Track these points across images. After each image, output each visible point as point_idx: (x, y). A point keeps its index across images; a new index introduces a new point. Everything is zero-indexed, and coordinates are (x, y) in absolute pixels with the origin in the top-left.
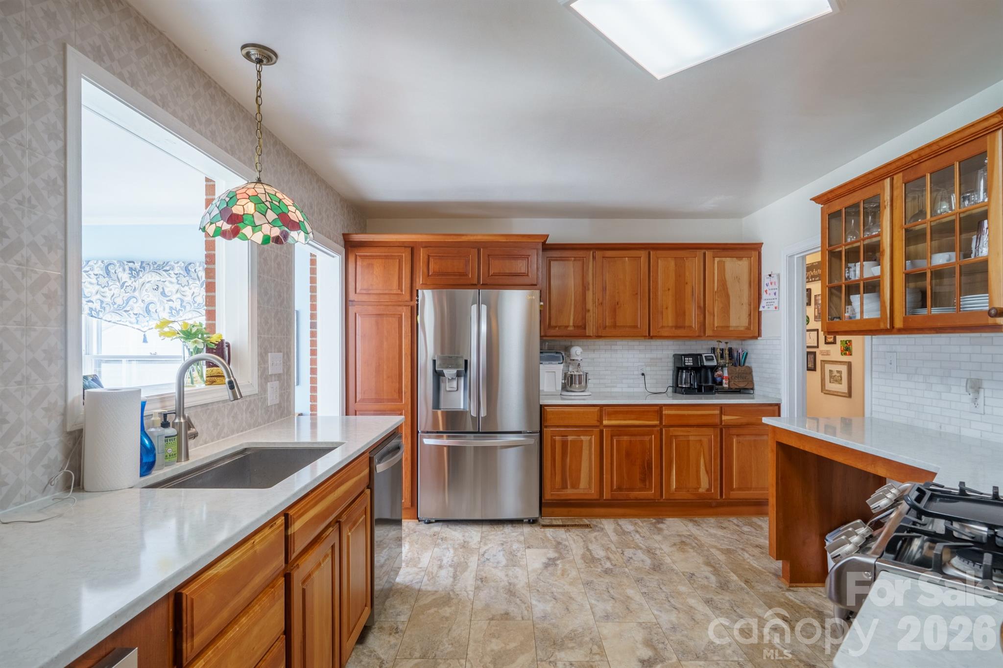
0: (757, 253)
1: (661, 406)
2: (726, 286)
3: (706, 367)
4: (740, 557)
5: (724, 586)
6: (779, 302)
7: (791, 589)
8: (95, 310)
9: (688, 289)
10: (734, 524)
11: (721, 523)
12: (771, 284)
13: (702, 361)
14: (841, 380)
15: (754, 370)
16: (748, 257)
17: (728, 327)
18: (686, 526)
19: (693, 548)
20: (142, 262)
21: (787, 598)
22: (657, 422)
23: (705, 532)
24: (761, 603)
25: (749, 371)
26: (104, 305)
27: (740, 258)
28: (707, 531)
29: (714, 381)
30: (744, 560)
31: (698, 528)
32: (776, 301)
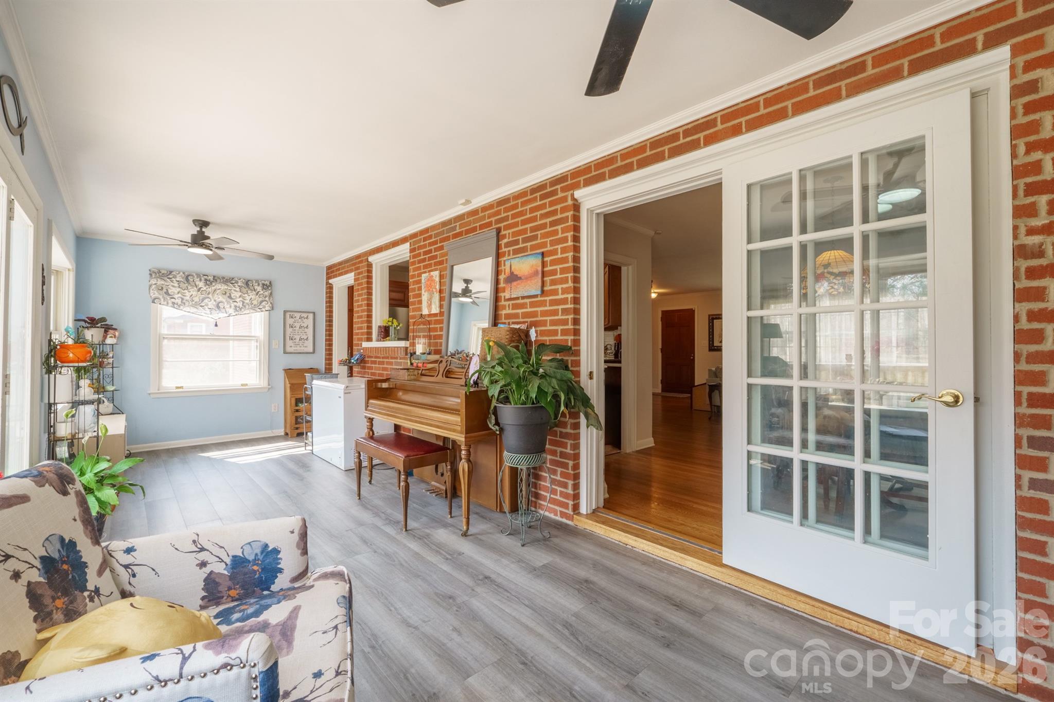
8: (177, 304)
20: (214, 277)
26: (184, 301)
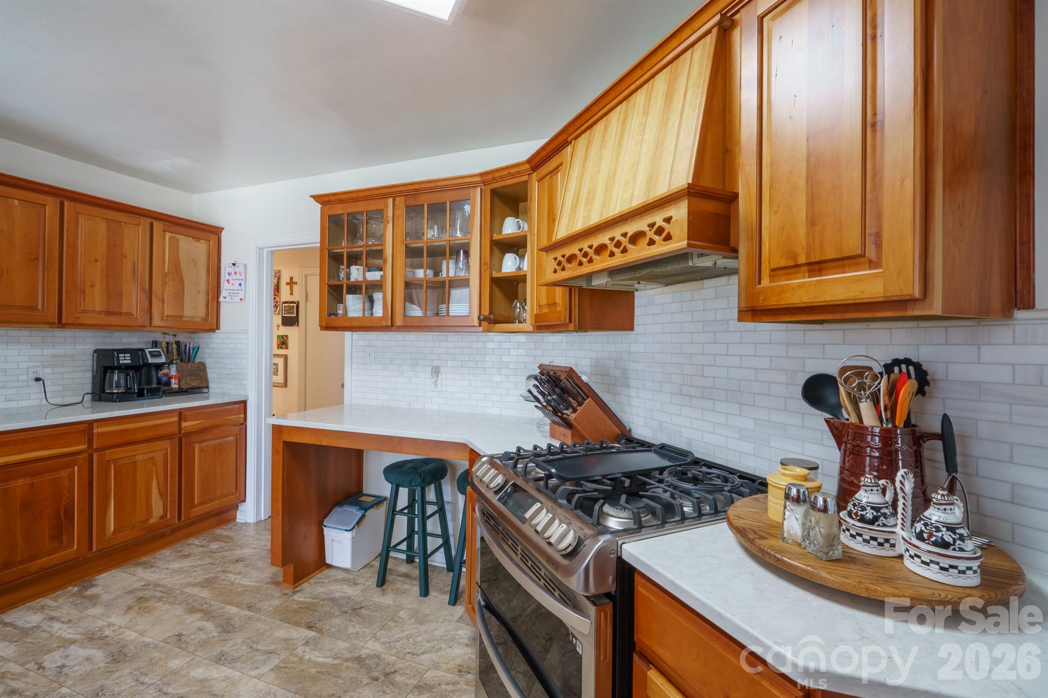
0: (217, 237)
1: (91, 423)
2: (180, 267)
3: (150, 365)
4: (225, 582)
5: (227, 627)
6: (245, 294)
7: (296, 590)
9: (127, 265)
10: (197, 546)
11: (180, 551)
12: (235, 273)
13: (144, 357)
14: (277, 371)
15: (208, 366)
16: (206, 240)
17: (181, 317)
18: (134, 575)
19: (160, 599)
21: (298, 602)
22: (84, 447)
23: (165, 571)
24: (278, 622)
25: (202, 368)
27: (197, 239)
28: (168, 568)
29: (159, 382)
30: (232, 583)
31: (152, 570)
32: (242, 293)
